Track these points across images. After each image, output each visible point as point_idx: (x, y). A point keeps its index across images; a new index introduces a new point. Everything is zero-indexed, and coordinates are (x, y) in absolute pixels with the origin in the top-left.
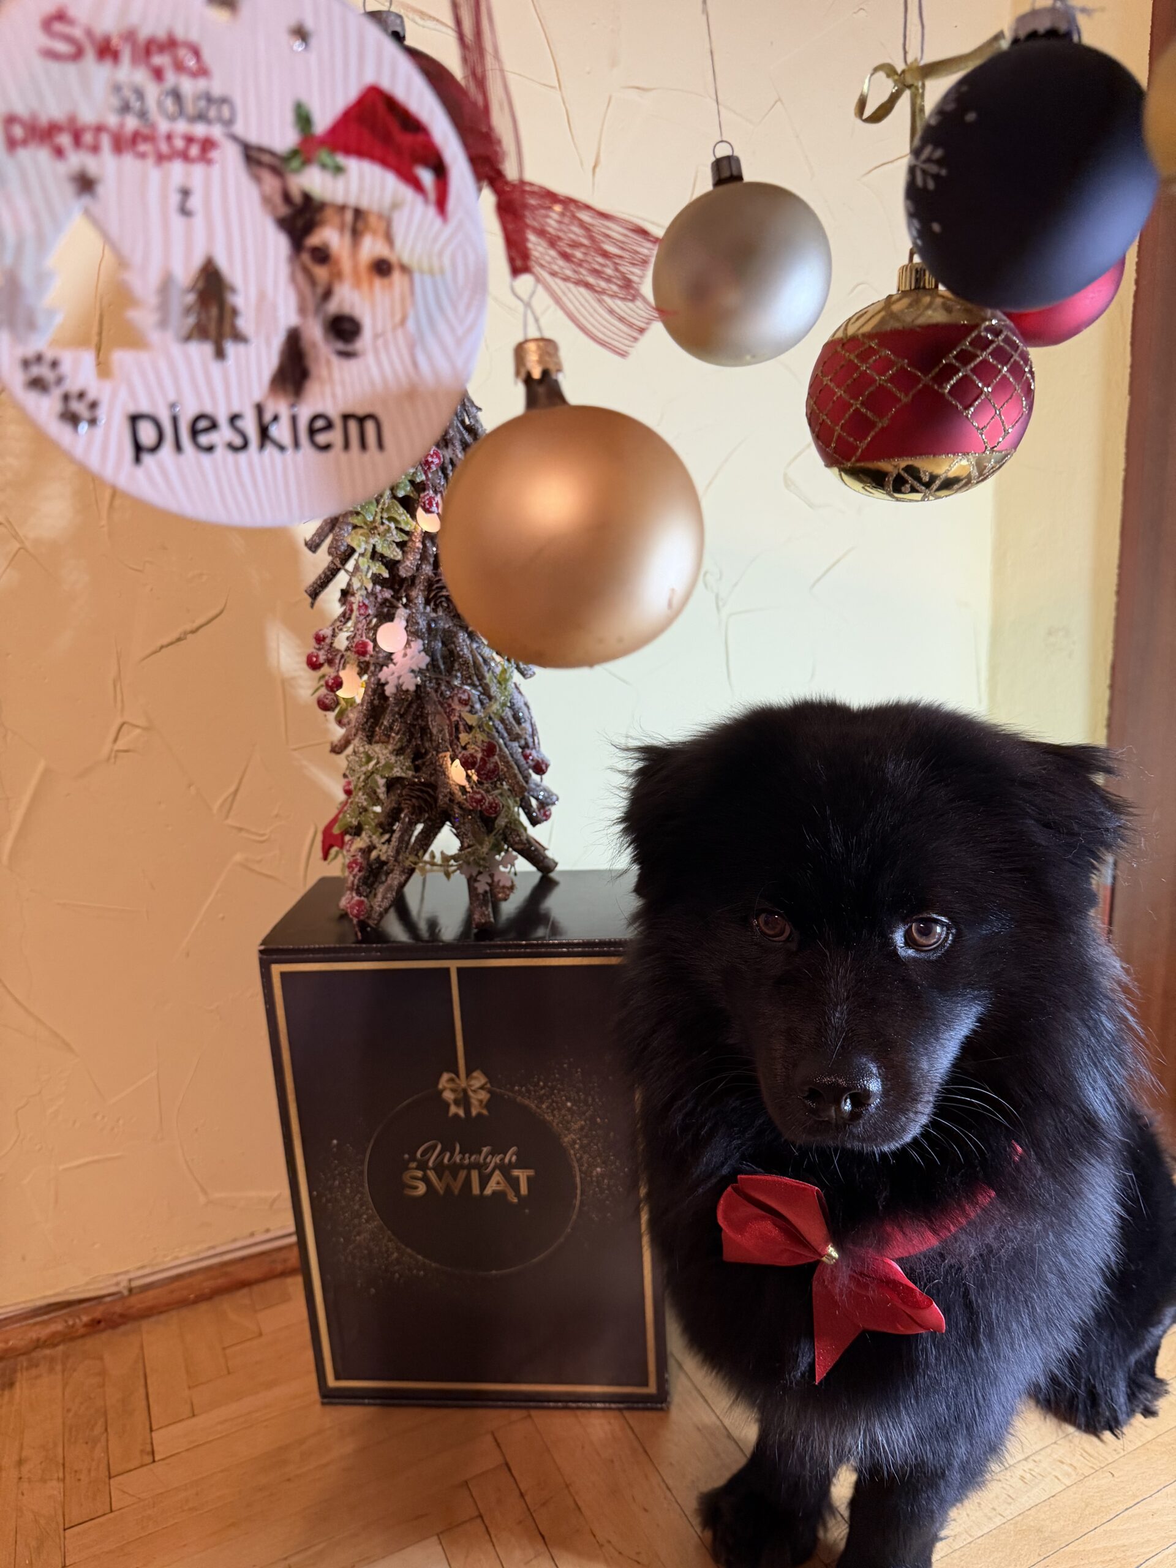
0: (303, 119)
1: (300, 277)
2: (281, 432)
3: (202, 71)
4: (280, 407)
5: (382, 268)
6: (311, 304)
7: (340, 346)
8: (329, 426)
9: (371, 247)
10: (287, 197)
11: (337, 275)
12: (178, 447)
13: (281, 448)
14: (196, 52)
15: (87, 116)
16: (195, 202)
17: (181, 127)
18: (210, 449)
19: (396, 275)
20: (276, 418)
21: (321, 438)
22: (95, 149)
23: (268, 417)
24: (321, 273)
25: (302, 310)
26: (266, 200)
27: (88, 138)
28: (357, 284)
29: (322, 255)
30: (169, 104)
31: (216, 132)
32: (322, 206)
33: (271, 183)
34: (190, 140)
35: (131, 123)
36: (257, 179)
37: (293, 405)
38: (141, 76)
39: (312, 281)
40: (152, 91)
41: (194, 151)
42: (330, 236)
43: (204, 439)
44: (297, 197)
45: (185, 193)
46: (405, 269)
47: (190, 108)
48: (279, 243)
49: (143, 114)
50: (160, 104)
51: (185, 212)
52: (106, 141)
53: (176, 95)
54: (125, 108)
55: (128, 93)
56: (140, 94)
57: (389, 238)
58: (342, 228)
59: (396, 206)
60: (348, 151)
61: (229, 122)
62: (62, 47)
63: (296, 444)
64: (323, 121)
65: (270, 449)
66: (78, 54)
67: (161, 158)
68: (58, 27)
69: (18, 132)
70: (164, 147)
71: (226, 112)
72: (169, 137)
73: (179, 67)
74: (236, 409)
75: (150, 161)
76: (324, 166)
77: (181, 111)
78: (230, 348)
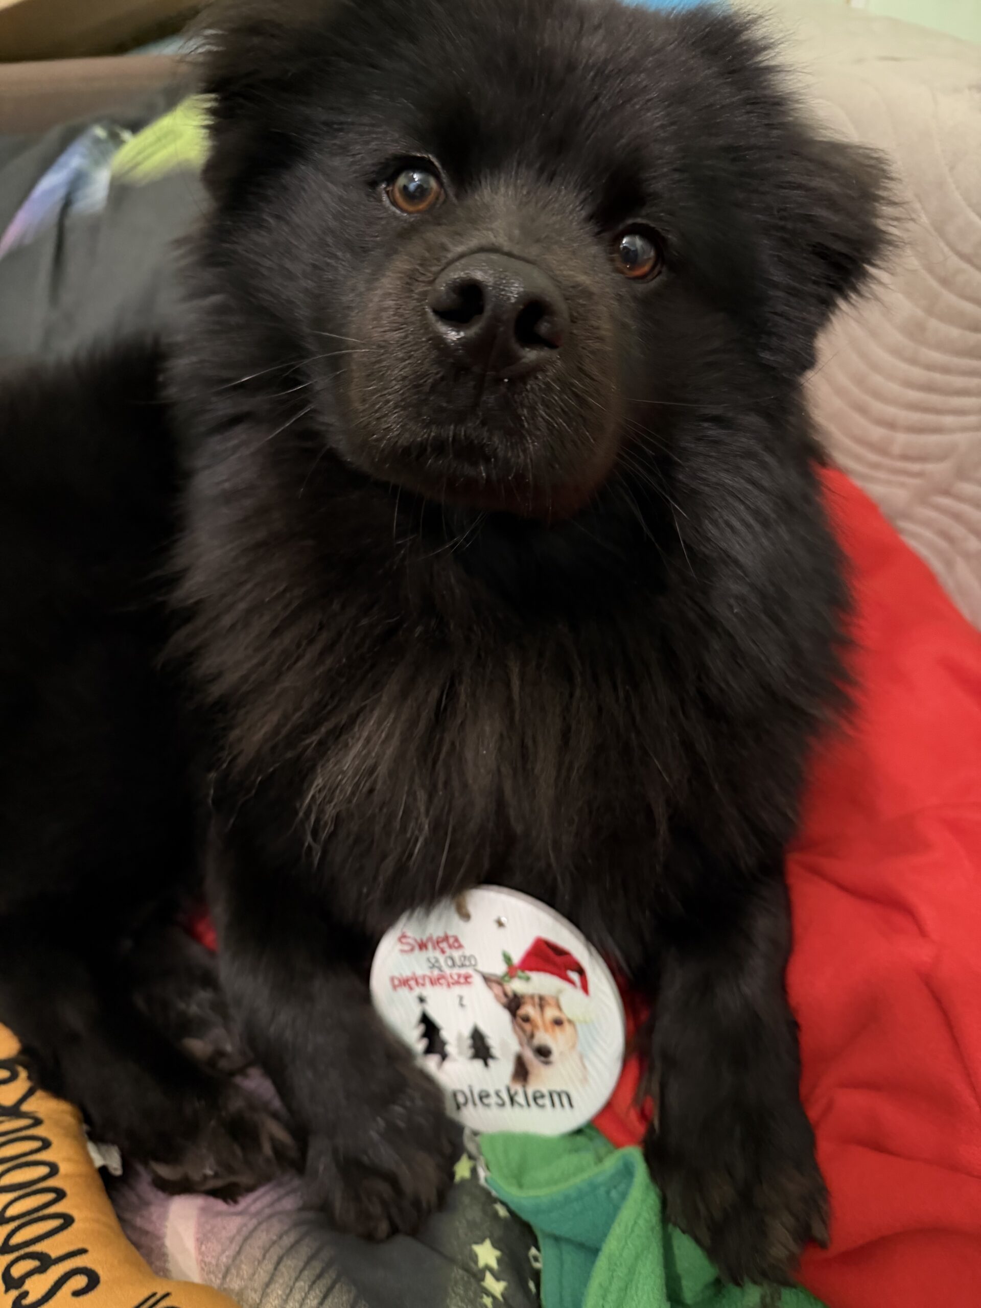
0: (507, 959)
1: (517, 1029)
2: (520, 1099)
3: (460, 946)
4: (518, 1088)
5: (558, 1022)
6: (525, 1040)
7: (542, 1058)
8: (543, 1096)
9: (551, 1013)
10: (506, 995)
11: (535, 1026)
12: (474, 1104)
13: (521, 1105)
14: (456, 940)
15: (419, 972)
16: (465, 1002)
17: (455, 971)
18: (488, 1105)
19: (567, 1026)
20: (516, 1093)
21: (540, 1101)
22: (423, 985)
23: (512, 1092)
24: (527, 1027)
25: (521, 1044)
26: (497, 997)
27: (420, 981)
28: (546, 1030)
29: (527, 1019)
30: (450, 963)
31: (470, 971)
32: (523, 997)
33: (497, 989)
34: (459, 976)
35: (436, 972)
36: (490, 987)
37: (524, 1086)
38: (438, 954)
39: (524, 1031)
40: (442, 959)
41: (462, 980)
42: (529, 1010)
43: (486, 1101)
44: (510, 994)
45: (461, 998)
46: (570, 1022)
47: (458, 962)
48: (505, 1016)
49: (440, 969)
50: (446, 961)
51: (462, 1005)
52: (427, 982)
53: (452, 959)
54: (433, 967)
55: (433, 961)
56: (437, 961)
57: (559, 1007)
58: (534, 1005)
59: (560, 991)
60: (531, 969)
61: (475, 965)
62: (407, 948)
63: (528, 1105)
64: (517, 958)
65: (516, 1106)
66: (412, 950)
67: (449, 985)
68: (404, 940)
69: (396, 982)
70: (451, 980)
71: (473, 962)
72: (451, 976)
73: (450, 947)
74: (497, 1087)
75: (445, 987)
76: (520, 978)
77: (454, 965)
78: (490, 1062)
